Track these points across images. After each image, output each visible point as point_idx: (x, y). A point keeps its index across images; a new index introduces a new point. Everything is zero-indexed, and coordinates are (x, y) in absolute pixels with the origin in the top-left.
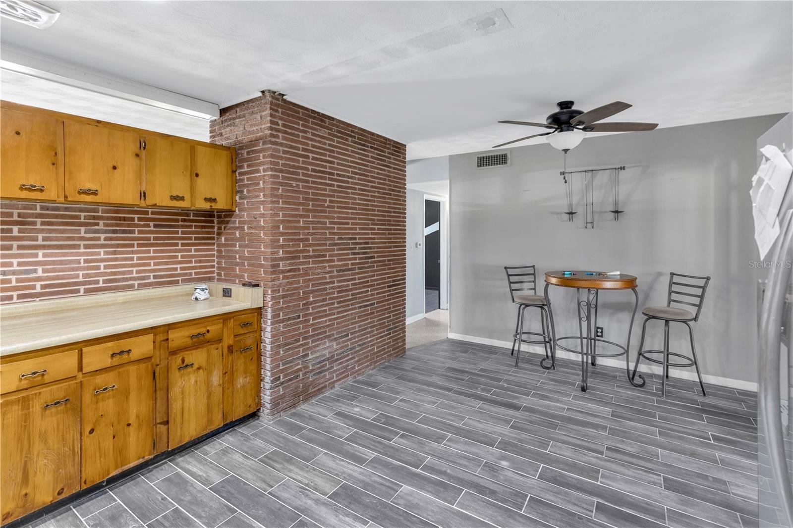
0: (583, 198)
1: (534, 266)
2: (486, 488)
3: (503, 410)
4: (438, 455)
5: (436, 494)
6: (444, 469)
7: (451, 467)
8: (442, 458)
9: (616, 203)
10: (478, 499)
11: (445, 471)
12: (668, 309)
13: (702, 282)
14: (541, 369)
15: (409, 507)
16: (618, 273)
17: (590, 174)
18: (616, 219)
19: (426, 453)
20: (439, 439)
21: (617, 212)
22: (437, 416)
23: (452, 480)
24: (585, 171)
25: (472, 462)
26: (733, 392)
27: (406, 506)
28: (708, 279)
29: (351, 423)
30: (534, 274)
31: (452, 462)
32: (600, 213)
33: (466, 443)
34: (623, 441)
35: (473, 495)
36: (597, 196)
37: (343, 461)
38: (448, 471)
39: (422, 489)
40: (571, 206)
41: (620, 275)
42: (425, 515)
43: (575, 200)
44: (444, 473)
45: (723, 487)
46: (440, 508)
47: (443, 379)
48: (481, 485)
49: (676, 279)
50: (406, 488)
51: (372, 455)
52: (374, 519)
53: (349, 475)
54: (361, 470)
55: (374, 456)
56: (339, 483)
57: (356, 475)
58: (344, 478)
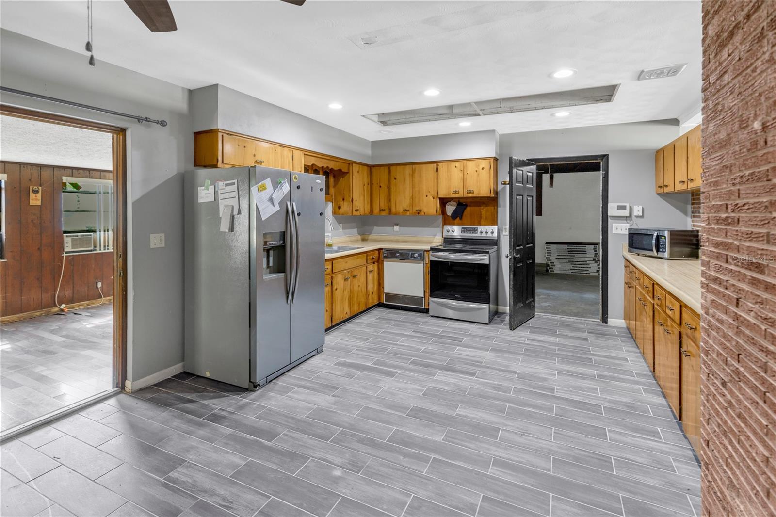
2: (366, 445)
4: (415, 477)
7: (398, 462)
8: (410, 474)
10: (375, 435)
11: (405, 457)
19: (430, 479)
23: (397, 449)
25: (374, 471)
31: (398, 470)
35: (378, 437)
37: (517, 461)
44: (405, 455)
48: (370, 446)
51: (492, 471)
52: (453, 417)
53: (498, 447)
54: (489, 452)
55: (490, 470)
56: (501, 439)
57: (491, 447)
58: (500, 444)
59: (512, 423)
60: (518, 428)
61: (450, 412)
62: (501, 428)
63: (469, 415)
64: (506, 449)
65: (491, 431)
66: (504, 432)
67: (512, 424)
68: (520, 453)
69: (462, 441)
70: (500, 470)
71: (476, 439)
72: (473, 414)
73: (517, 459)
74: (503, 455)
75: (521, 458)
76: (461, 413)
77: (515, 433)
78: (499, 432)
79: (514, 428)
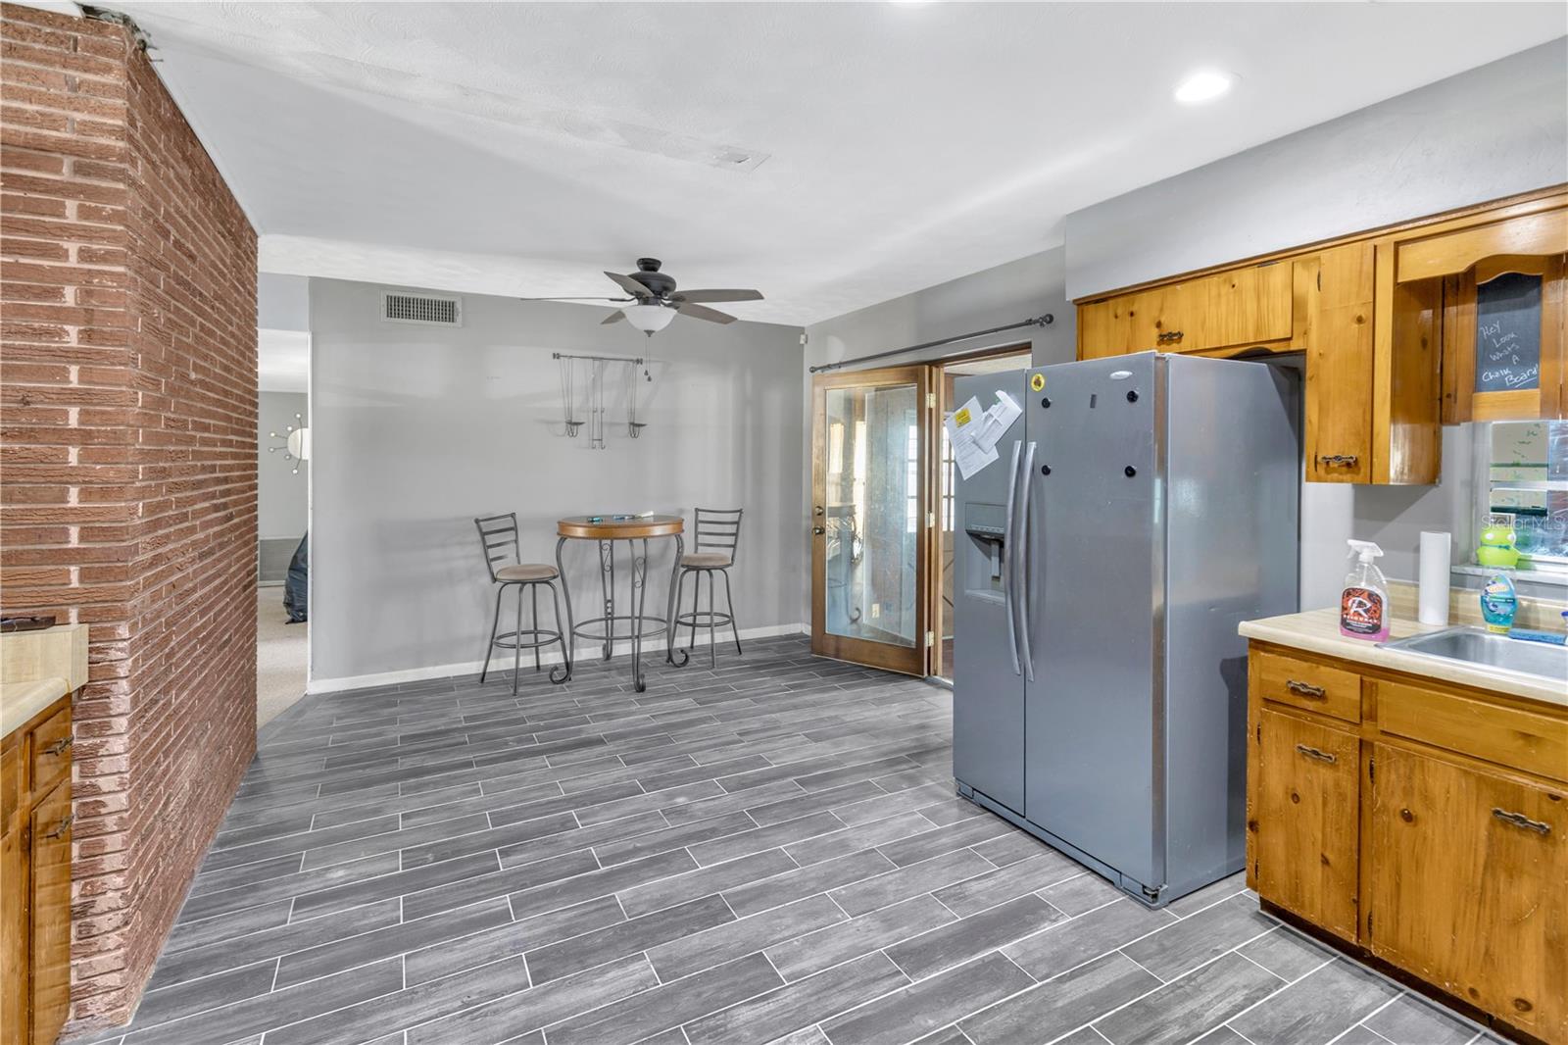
0: (588, 399)
1: (513, 515)
3: (585, 752)
5: (663, 872)
6: (631, 847)
7: (635, 839)
8: (608, 839)
9: (632, 413)
10: (712, 845)
12: (696, 555)
13: (734, 517)
14: (551, 686)
15: (659, 904)
16: (652, 513)
17: (597, 363)
18: (634, 436)
19: (578, 847)
20: (567, 824)
21: (634, 425)
22: (512, 803)
23: (657, 850)
24: (592, 358)
25: (648, 819)
26: (751, 644)
27: (655, 907)
28: (740, 511)
29: (369, 896)
30: (514, 529)
31: (626, 834)
32: (612, 424)
33: (607, 808)
34: (741, 722)
35: (702, 846)
36: (606, 399)
38: (638, 845)
39: (642, 880)
40: (569, 411)
41: (654, 516)
42: (687, 897)
43: (577, 402)
45: (839, 721)
46: (691, 879)
47: (428, 756)
48: (693, 833)
49: (702, 516)
50: (620, 895)
51: (504, 901)
52: (642, 946)
53: (515, 943)
54: (523, 925)
55: (508, 900)
56: (518, 962)
57: (527, 934)
58: (515, 951)
59: (515, 1017)
60: (496, 1012)
61: (659, 950)
62: (532, 987)
63: (620, 972)
64: (499, 948)
65: (548, 965)
66: (521, 980)
67: (513, 1013)
68: (470, 956)
69: (583, 914)
70: (492, 910)
71: (565, 931)
72: (613, 980)
73: (470, 942)
74: (499, 934)
75: (466, 949)
76: (637, 966)
77: (495, 995)
78: (531, 974)
79: (504, 1005)
